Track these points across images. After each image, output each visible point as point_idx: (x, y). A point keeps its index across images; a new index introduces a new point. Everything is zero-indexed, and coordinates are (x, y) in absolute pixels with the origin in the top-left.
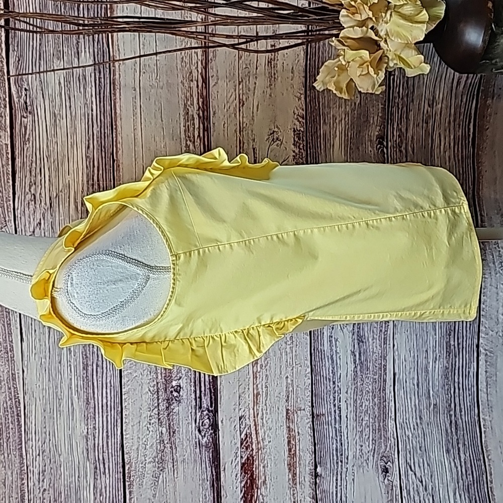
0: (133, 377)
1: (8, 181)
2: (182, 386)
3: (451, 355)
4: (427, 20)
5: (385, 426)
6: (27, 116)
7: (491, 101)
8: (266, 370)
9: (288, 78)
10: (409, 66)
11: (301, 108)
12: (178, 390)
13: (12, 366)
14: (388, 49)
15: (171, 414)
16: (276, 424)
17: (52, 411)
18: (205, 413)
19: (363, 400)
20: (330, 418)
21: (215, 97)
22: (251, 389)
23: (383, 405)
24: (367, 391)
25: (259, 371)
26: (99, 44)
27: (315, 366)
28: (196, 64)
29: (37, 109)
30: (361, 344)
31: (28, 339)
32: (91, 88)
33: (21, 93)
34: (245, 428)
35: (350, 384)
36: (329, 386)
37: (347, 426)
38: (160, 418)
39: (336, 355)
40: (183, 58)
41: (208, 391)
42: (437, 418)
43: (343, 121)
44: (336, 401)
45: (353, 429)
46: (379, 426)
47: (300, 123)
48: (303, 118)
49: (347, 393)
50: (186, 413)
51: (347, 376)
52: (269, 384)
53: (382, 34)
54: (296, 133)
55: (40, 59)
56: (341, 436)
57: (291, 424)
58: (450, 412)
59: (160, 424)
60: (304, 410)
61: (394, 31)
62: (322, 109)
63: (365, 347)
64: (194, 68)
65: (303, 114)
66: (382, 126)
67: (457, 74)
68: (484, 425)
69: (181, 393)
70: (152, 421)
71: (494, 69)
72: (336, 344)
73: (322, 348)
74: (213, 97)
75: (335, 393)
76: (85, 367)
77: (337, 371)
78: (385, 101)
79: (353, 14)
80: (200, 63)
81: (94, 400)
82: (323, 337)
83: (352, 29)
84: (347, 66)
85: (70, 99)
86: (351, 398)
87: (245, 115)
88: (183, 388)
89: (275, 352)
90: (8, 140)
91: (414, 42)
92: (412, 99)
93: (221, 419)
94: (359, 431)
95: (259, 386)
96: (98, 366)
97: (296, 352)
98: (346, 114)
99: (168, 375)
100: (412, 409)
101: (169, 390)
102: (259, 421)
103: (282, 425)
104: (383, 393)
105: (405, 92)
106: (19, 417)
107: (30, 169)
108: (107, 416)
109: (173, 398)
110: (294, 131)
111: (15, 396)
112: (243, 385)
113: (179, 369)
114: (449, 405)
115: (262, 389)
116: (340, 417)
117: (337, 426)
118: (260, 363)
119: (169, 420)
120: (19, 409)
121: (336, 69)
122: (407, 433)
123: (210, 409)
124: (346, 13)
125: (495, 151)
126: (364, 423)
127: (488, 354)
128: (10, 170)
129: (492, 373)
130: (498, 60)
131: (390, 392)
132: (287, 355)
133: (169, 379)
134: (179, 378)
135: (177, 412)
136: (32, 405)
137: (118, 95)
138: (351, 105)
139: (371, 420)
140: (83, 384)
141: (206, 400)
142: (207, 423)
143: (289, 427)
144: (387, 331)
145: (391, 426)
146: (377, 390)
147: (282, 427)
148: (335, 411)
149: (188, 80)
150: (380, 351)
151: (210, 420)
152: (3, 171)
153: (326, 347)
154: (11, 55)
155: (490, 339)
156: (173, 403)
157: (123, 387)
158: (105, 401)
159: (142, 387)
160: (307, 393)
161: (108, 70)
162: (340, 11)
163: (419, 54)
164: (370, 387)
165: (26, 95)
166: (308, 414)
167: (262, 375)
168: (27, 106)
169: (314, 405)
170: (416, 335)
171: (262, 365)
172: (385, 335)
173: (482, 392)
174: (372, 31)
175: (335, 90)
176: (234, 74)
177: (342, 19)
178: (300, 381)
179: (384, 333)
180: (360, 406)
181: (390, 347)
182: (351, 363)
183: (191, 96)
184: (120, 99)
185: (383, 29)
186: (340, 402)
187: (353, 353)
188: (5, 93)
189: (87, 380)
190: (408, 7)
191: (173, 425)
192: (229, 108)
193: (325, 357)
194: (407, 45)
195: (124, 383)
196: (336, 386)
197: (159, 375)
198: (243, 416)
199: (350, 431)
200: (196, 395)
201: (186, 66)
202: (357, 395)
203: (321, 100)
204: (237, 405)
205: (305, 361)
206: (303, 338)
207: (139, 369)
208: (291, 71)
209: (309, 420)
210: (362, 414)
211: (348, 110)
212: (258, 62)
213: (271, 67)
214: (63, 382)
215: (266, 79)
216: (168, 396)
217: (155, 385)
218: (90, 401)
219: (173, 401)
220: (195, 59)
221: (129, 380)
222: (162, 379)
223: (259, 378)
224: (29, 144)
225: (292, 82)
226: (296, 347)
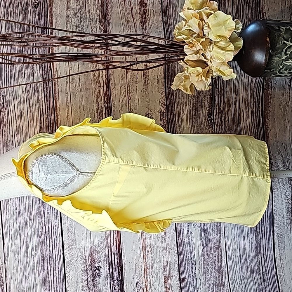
0: (72, 263)
2: (101, 267)
3: (258, 238)
4: (234, 49)
5: (222, 283)
6: (4, 111)
7: (270, 91)
8: (151, 253)
9: (155, 83)
10: (225, 75)
11: (163, 99)
12: (99, 269)
14: (212, 66)
15: (96, 284)
16: (158, 286)
17: (23, 286)
18: (116, 282)
19: (209, 268)
20: (190, 280)
21: (114, 95)
22: (143, 266)
23: (221, 270)
24: (211, 262)
25: (147, 254)
26: (45, 68)
27: (180, 249)
28: (102, 77)
29: (10, 107)
30: (206, 234)
31: (8, 244)
32: (41, 93)
34: (140, 290)
35: (201, 259)
36: (189, 260)
37: (200, 285)
38: (89, 287)
39: (192, 242)
40: (94, 74)
41: (117, 268)
42: (252, 276)
43: (188, 106)
44: (193, 270)
45: (204, 286)
46: (219, 283)
47: (163, 108)
48: (165, 105)
49: (199, 264)
50: (104, 282)
52: (153, 262)
53: (208, 57)
54: (161, 114)
55: (11, 78)
56: (197, 290)
57: (167, 285)
58: (259, 272)
59: (89, 290)
60: (175, 276)
61: (215, 56)
62: (176, 100)
63: (208, 236)
64: (101, 79)
65: (165, 103)
66: (210, 107)
67: (250, 77)
68: (280, 279)
69: (101, 271)
70: (84, 289)
71: (272, 74)
72: (191, 235)
73: (183, 238)
74: (113, 96)
75: (192, 264)
76: (43, 259)
77: (193, 252)
78: (211, 94)
79: (192, 47)
80: (104, 76)
81: (49, 278)
82: (183, 232)
83: (191, 55)
84: (189, 76)
85: (29, 100)
86: (202, 267)
87: (131, 105)
88: (102, 267)
89: (156, 242)
91: (227, 62)
92: (226, 92)
93: (126, 285)
94: (207, 287)
95: (148, 263)
96: (50, 257)
97: (168, 241)
98: (189, 101)
99: (92, 260)
100: (238, 271)
101: (94, 269)
102: (148, 285)
103: (162, 286)
104: (220, 263)
105: (222, 88)
107: (7, 142)
108: (57, 287)
109: (96, 274)
110: (160, 112)
112: (138, 263)
113: (99, 256)
114: (259, 268)
115: (149, 265)
116: (196, 279)
117: (195, 285)
119: (95, 288)
120: (3, 287)
121: (183, 78)
122: (235, 286)
123: (119, 279)
124: (187, 47)
125: (275, 119)
126: (210, 281)
127: (279, 236)
129: (282, 247)
130: (274, 69)
131: (224, 262)
132: (163, 244)
133: (93, 263)
134: (99, 261)
135: (99, 282)
136: (11, 284)
137: (57, 96)
139: (214, 279)
140: (42, 269)
141: (116, 274)
142: (117, 288)
143: (166, 287)
144: (220, 226)
145: (226, 282)
146: (217, 261)
147: (162, 288)
148: (193, 275)
149: (98, 86)
150: (217, 238)
151: (119, 286)
153: (186, 237)
155: (280, 227)
156: (96, 277)
157: (66, 269)
158: (55, 278)
159: (77, 269)
160: (176, 266)
161: (51, 83)
162: (184, 46)
163: (230, 68)
164: (213, 260)
165: (3, 99)
166: (177, 278)
167: (149, 256)
168: (4, 105)
169: (180, 272)
170: (237, 227)
171: (148, 251)
172: (219, 228)
173: (278, 259)
174: (203, 56)
175: (184, 90)
176: (124, 82)
177: (185, 50)
178: (172, 259)
179: (219, 227)
180: (207, 272)
181: (222, 235)
182: (201, 246)
183: (100, 95)
184: (59, 99)
185: (208, 55)
186: (195, 270)
187: (201, 240)
189: (44, 266)
190: (222, 42)
191: (97, 290)
192: (122, 101)
193: (185, 244)
194: (223, 63)
195: (66, 267)
196: (193, 261)
197: (87, 260)
198: (139, 282)
199: (202, 287)
200: (110, 272)
201: (96, 78)
202: (205, 265)
203: (174, 94)
204: (135, 276)
205: (174, 247)
206: (172, 233)
207: (75, 258)
208: (156, 79)
209: (178, 282)
210: (209, 276)
211: (190, 99)
212: (138, 75)
213: (145, 77)
214: (30, 269)
215: (143, 84)
216: (93, 273)
217: (85, 266)
218: (46, 279)
219: (96, 276)
220: (101, 75)
221: (69, 265)
222: (89, 263)
223: (147, 259)
224: (5, 127)
225: (157, 85)
226: (168, 239)
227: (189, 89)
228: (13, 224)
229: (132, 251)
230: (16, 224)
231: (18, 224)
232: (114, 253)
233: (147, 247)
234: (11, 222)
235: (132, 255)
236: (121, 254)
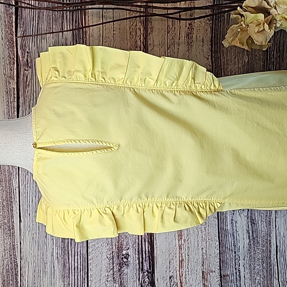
0: (96, 248)
1: (14, 112)
2: (129, 255)
5: (271, 284)
6: (28, 69)
8: (188, 243)
9: (200, 45)
11: (209, 65)
12: (127, 257)
13: (13, 240)
14: (277, 13)
15: (122, 274)
16: (195, 282)
17: (39, 272)
18: (145, 274)
19: (255, 265)
20: (233, 278)
22: (178, 257)
23: (270, 268)
24: (258, 258)
25: (183, 244)
26: (76, 23)
27: (222, 240)
28: (139, 37)
30: (253, 225)
31: (24, 221)
33: (25, 54)
34: (173, 285)
35: (246, 254)
36: (232, 255)
38: (114, 277)
39: (236, 233)
40: (131, 32)
41: (147, 258)
44: (237, 266)
45: (249, 286)
46: (267, 283)
49: (244, 260)
50: (132, 274)
51: (244, 248)
52: (190, 254)
53: (272, 3)
57: (206, 282)
59: (114, 282)
60: (215, 272)
62: (223, 66)
63: (256, 227)
64: (138, 39)
65: (210, 69)
69: (129, 260)
70: (109, 280)
72: (236, 225)
73: (226, 228)
75: (236, 260)
76: (63, 242)
77: (237, 244)
78: (265, 61)
80: (142, 36)
81: (69, 264)
82: (227, 221)
84: (246, 28)
86: (247, 264)
88: (130, 256)
89: (194, 230)
90: (15, 85)
92: (283, 59)
93: (157, 278)
95: (183, 255)
97: (208, 230)
98: (239, 69)
99: (120, 246)
101: (121, 257)
102: (183, 280)
103: (199, 283)
104: (269, 260)
105: (278, 55)
106: (17, 276)
107: (29, 104)
108: (78, 275)
109: (124, 263)
111: (14, 261)
112: (172, 253)
113: (127, 242)
115: (185, 257)
116: (240, 277)
117: (238, 283)
118: (184, 238)
119: (121, 279)
120: (17, 270)
121: (239, 30)
123: (149, 271)
126: (257, 281)
128: (16, 105)
131: (274, 260)
132: (202, 233)
133: (121, 249)
134: (127, 248)
135: (126, 273)
136: (26, 268)
138: (242, 63)
139: (261, 279)
140: (62, 253)
141: (146, 264)
142: (147, 281)
143: (204, 284)
144: (271, 216)
145: (275, 283)
146: (265, 258)
147: (199, 284)
148: (236, 273)
149: (134, 47)
150: (267, 230)
151: (149, 279)
152: (11, 106)
153: (229, 227)
154: (19, 30)
156: (123, 267)
157: (89, 255)
158: (76, 264)
159: (102, 255)
160: (217, 260)
161: (82, 40)
164: (260, 256)
165: (28, 56)
166: (218, 275)
167: (185, 246)
168: (28, 63)
169: (222, 268)
171: (185, 240)
172: (269, 219)
174: (265, 2)
175: (239, 43)
176: (164, 43)
178: (212, 251)
179: (269, 217)
180: (253, 269)
181: (273, 228)
182: (247, 239)
186: (239, 266)
187: (248, 231)
188: (14, 54)
189: (64, 250)
191: (123, 282)
193: (228, 235)
195: (90, 252)
196: (237, 255)
197: (114, 246)
198: (172, 276)
200: (139, 261)
201: (133, 38)
202: (251, 262)
203: (222, 60)
204: (168, 268)
205: (215, 237)
206: (213, 221)
207: (100, 242)
208: (202, 41)
209: (218, 279)
210: (255, 275)
211: (240, 66)
212: (180, 35)
213: (189, 38)
214: (48, 251)
215: (186, 46)
216: (120, 261)
217: (111, 253)
218: (66, 265)
219: (124, 265)
220: (139, 33)
221: (93, 250)
222: (116, 249)
223: (183, 249)
224: (29, 88)
225: (203, 48)
226: (208, 227)
227: (245, 43)
228: (32, 198)
229: (166, 238)
230: (35, 198)
232: (145, 240)
233: (184, 236)
234: (29, 197)
235: (165, 244)
236: (153, 241)
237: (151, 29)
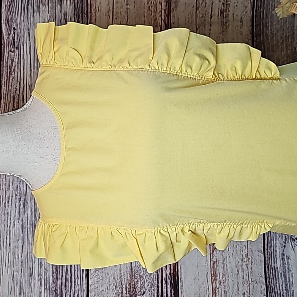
0: (99, 291)
6: (14, 50)
8: (225, 286)
9: (237, 26)
25: (217, 287)
27: (269, 283)
28: (160, 13)
29: (23, 45)
33: (10, 31)
39: (289, 273)
40: (149, 7)
55: (28, 5)
62: (267, 53)
64: (159, 15)
72: (288, 262)
73: (275, 265)
76: (55, 281)
77: (290, 288)
80: (163, 12)
82: (276, 255)
89: (232, 268)
96: (67, 280)
97: (251, 269)
107: (14, 96)
113: (143, 284)
118: (219, 280)
132: (243, 272)
133: (134, 294)
134: (142, 293)
138: (292, 50)
153: (279, 265)
161: (86, 16)
165: (14, 33)
167: (220, 291)
168: (14, 42)
171: (220, 282)
176: (192, 22)
189: (56, 294)
193: (278, 275)
197: (124, 289)
201: (152, 14)
205: (260, 278)
206: (258, 256)
207: (105, 283)
208: (240, 20)
212: (213, 12)
213: (223, 17)
214: (34, 296)
215: (219, 26)
220: (159, 9)
221: (96, 294)
222: (126, 293)
223: (218, 295)
224: (14, 74)
225: (241, 29)
226: (252, 264)
228: (14, 222)
229: (195, 279)
230: (18, 222)
231: (21, 223)
232: (166, 282)
234: (10, 219)
235: (194, 287)
236: (177, 283)
237: (175, 3)
